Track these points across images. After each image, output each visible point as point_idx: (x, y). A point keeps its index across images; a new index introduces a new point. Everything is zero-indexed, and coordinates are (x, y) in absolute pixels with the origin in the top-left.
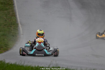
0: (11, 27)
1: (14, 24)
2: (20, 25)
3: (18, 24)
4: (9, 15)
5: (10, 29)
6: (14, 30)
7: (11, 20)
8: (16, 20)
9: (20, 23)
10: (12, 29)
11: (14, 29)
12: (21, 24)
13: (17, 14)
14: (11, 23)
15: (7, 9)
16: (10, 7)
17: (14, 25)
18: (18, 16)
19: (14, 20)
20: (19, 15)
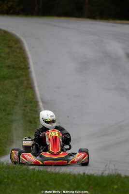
0: (26, 106)
1: (31, 102)
2: (41, 104)
3: (37, 102)
4: (22, 87)
5: (24, 110)
6: (31, 113)
7: (25, 95)
8: (34, 95)
9: (41, 99)
10: (28, 110)
11: (31, 110)
12: (43, 102)
13: (36, 84)
14: (26, 100)
15: (17, 77)
16: (24, 73)
17: (31, 104)
18: (37, 88)
19: (30, 95)
20: (39, 86)
